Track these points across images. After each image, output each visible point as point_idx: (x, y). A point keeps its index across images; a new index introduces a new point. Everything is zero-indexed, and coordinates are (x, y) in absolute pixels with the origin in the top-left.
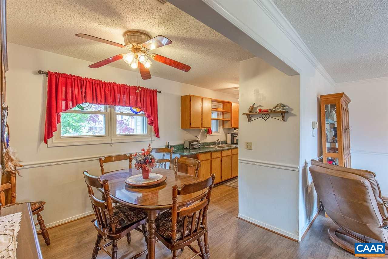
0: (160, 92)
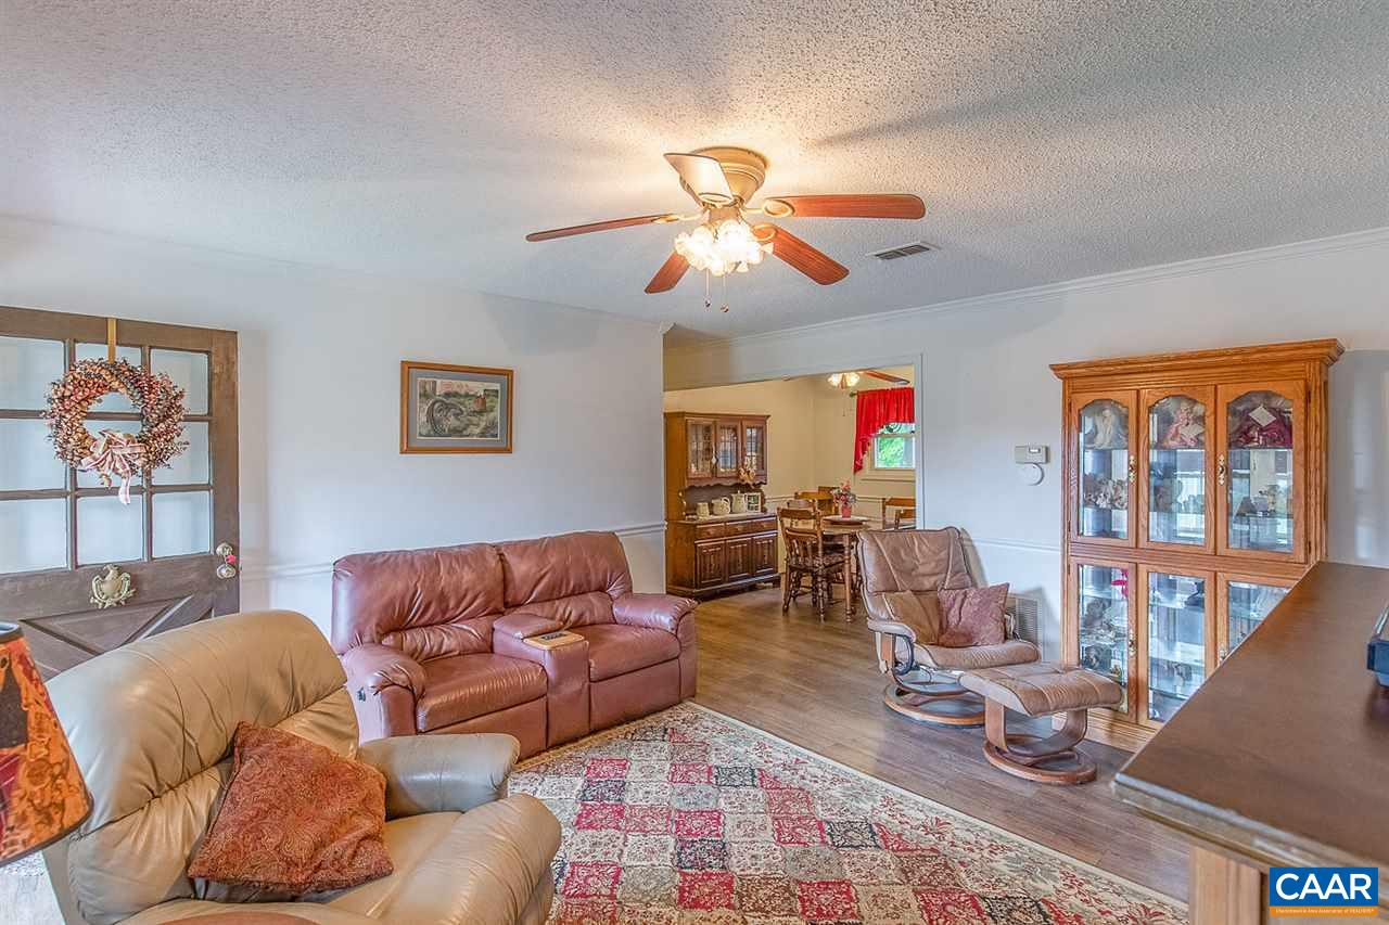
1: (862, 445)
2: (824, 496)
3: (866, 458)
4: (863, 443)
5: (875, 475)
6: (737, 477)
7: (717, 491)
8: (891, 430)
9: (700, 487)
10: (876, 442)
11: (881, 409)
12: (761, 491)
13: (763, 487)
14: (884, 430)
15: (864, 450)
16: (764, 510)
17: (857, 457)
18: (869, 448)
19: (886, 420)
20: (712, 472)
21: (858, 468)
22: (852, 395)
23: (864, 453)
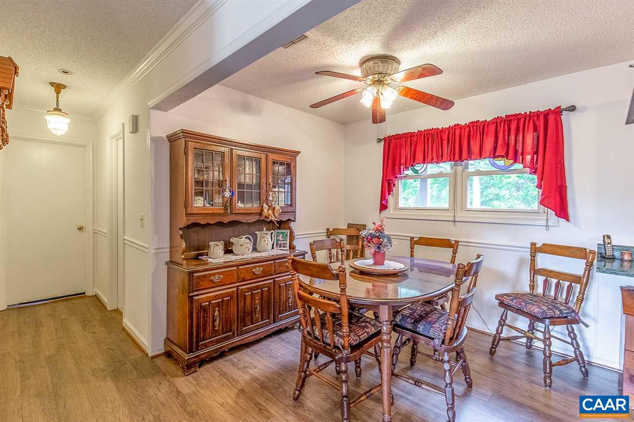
0: (572, 109)
1: (387, 187)
2: (353, 232)
3: (391, 199)
4: (389, 184)
5: (399, 214)
6: (260, 214)
7: (236, 229)
8: (416, 172)
9: (208, 225)
10: (400, 184)
11: (406, 152)
12: (290, 229)
13: (292, 224)
14: (409, 172)
15: (390, 191)
16: (292, 247)
17: (383, 197)
18: (394, 189)
19: (412, 161)
20: (225, 206)
21: (383, 207)
22: (379, 140)
23: (389, 194)
